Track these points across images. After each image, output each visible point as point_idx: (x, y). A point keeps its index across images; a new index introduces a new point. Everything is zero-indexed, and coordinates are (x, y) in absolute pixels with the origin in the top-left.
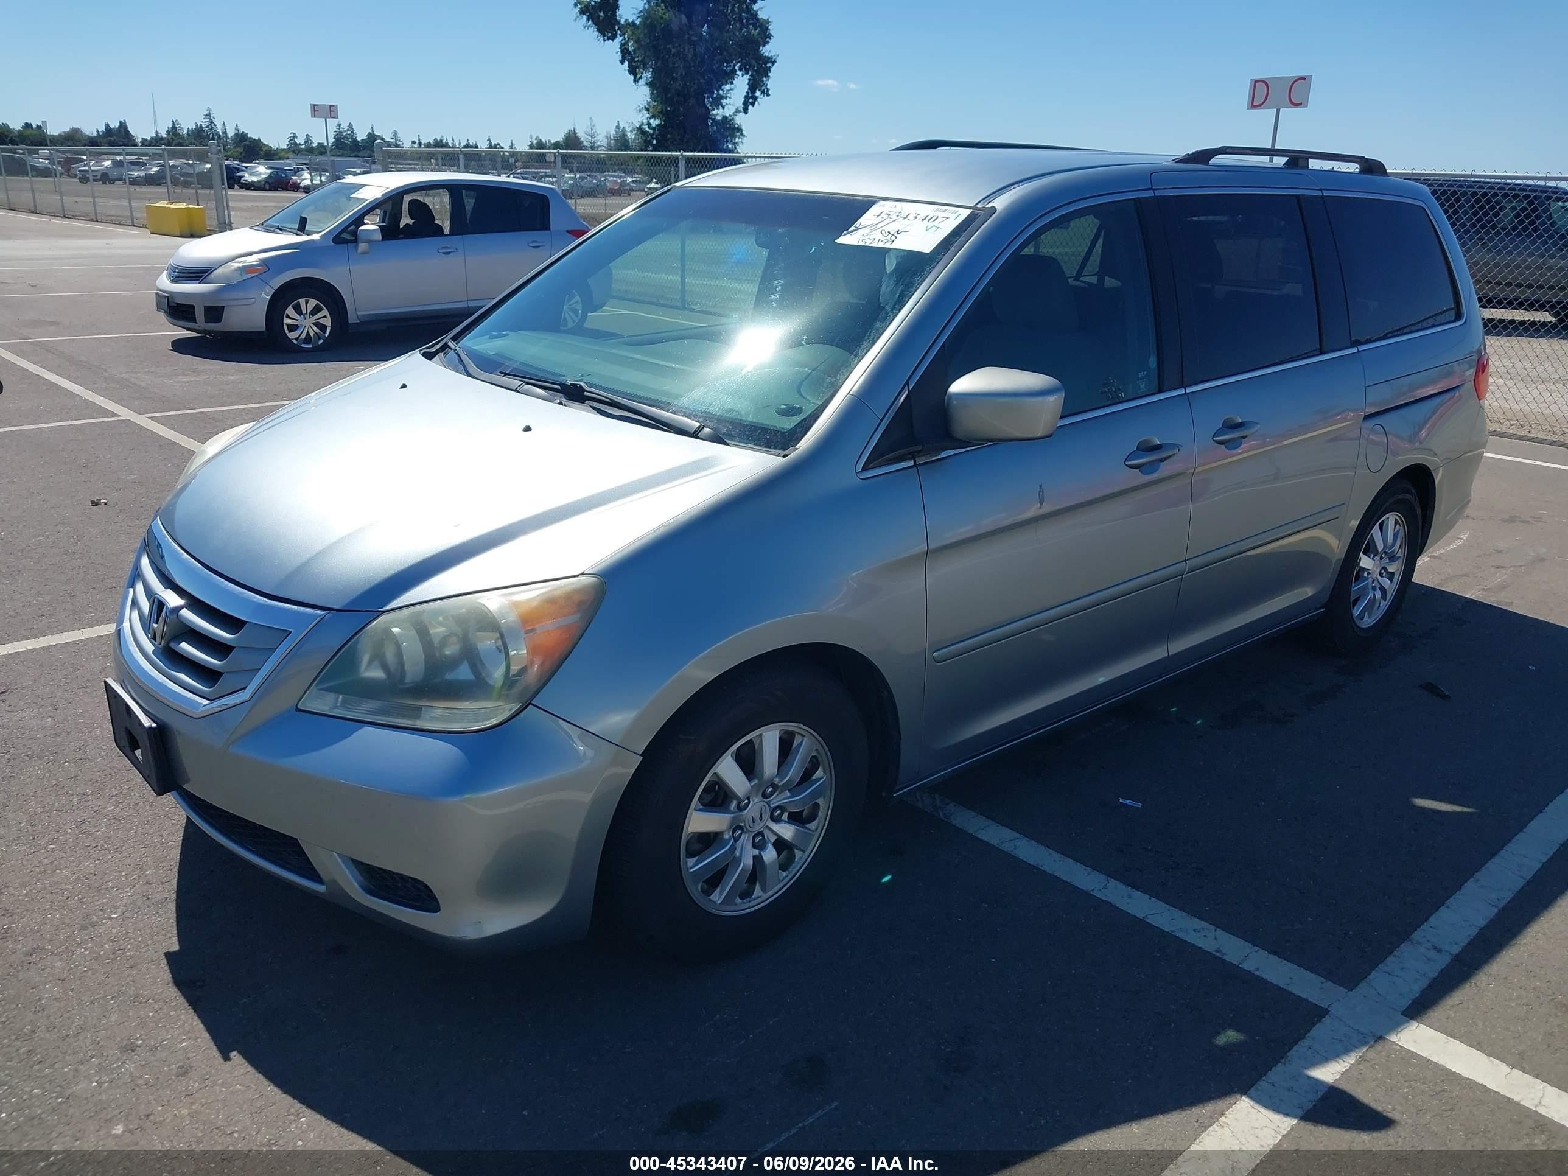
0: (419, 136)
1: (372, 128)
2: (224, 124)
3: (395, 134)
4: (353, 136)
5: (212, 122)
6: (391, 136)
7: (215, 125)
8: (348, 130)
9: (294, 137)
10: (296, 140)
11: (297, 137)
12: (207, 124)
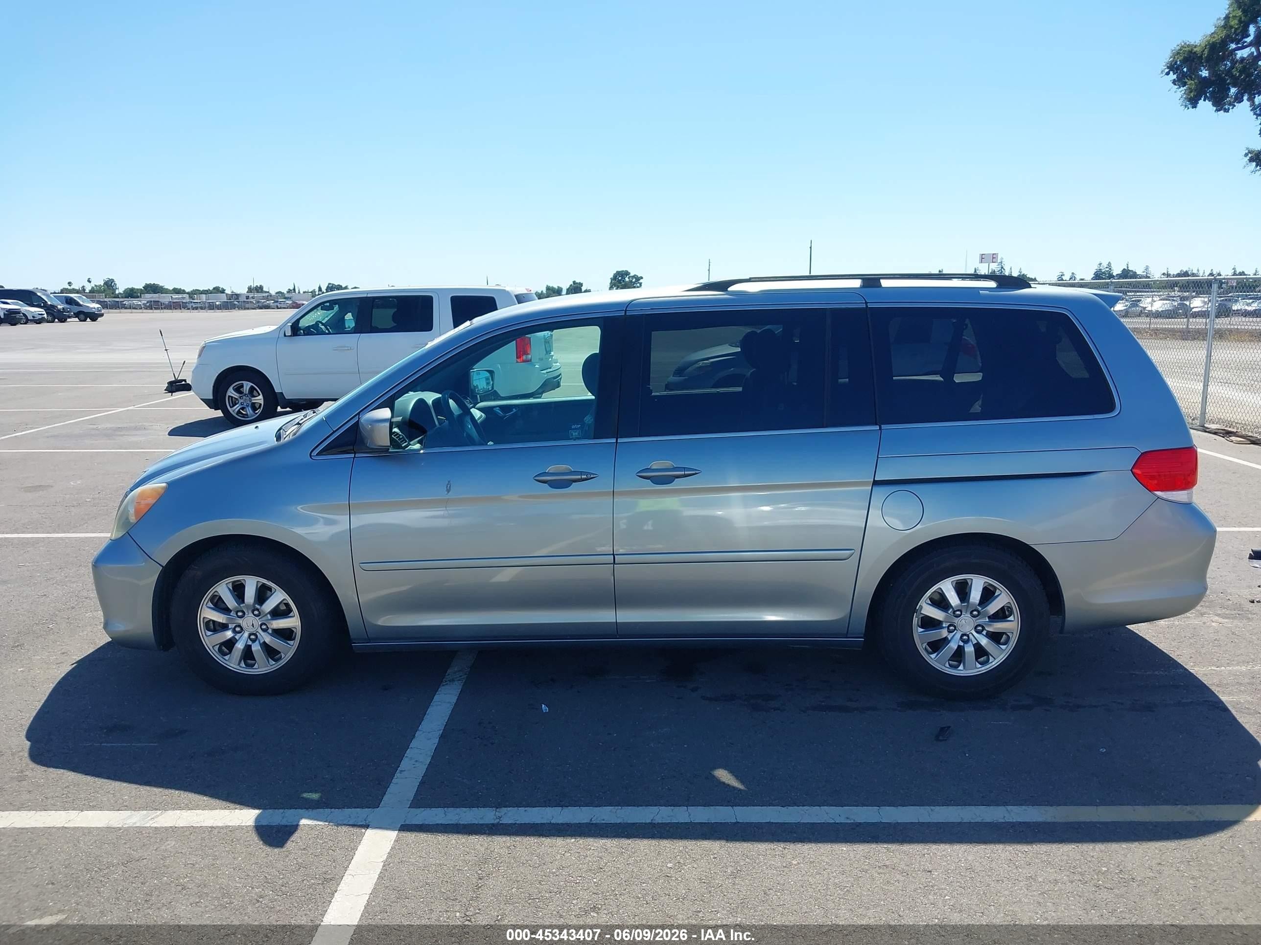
0: (1168, 269)
1: (1128, 265)
2: (1011, 269)
3: (1147, 268)
4: (1110, 272)
5: (1002, 268)
6: (1143, 269)
7: (1004, 270)
8: (1107, 268)
9: (1062, 275)
10: (1063, 277)
11: (1064, 275)
12: (999, 269)
